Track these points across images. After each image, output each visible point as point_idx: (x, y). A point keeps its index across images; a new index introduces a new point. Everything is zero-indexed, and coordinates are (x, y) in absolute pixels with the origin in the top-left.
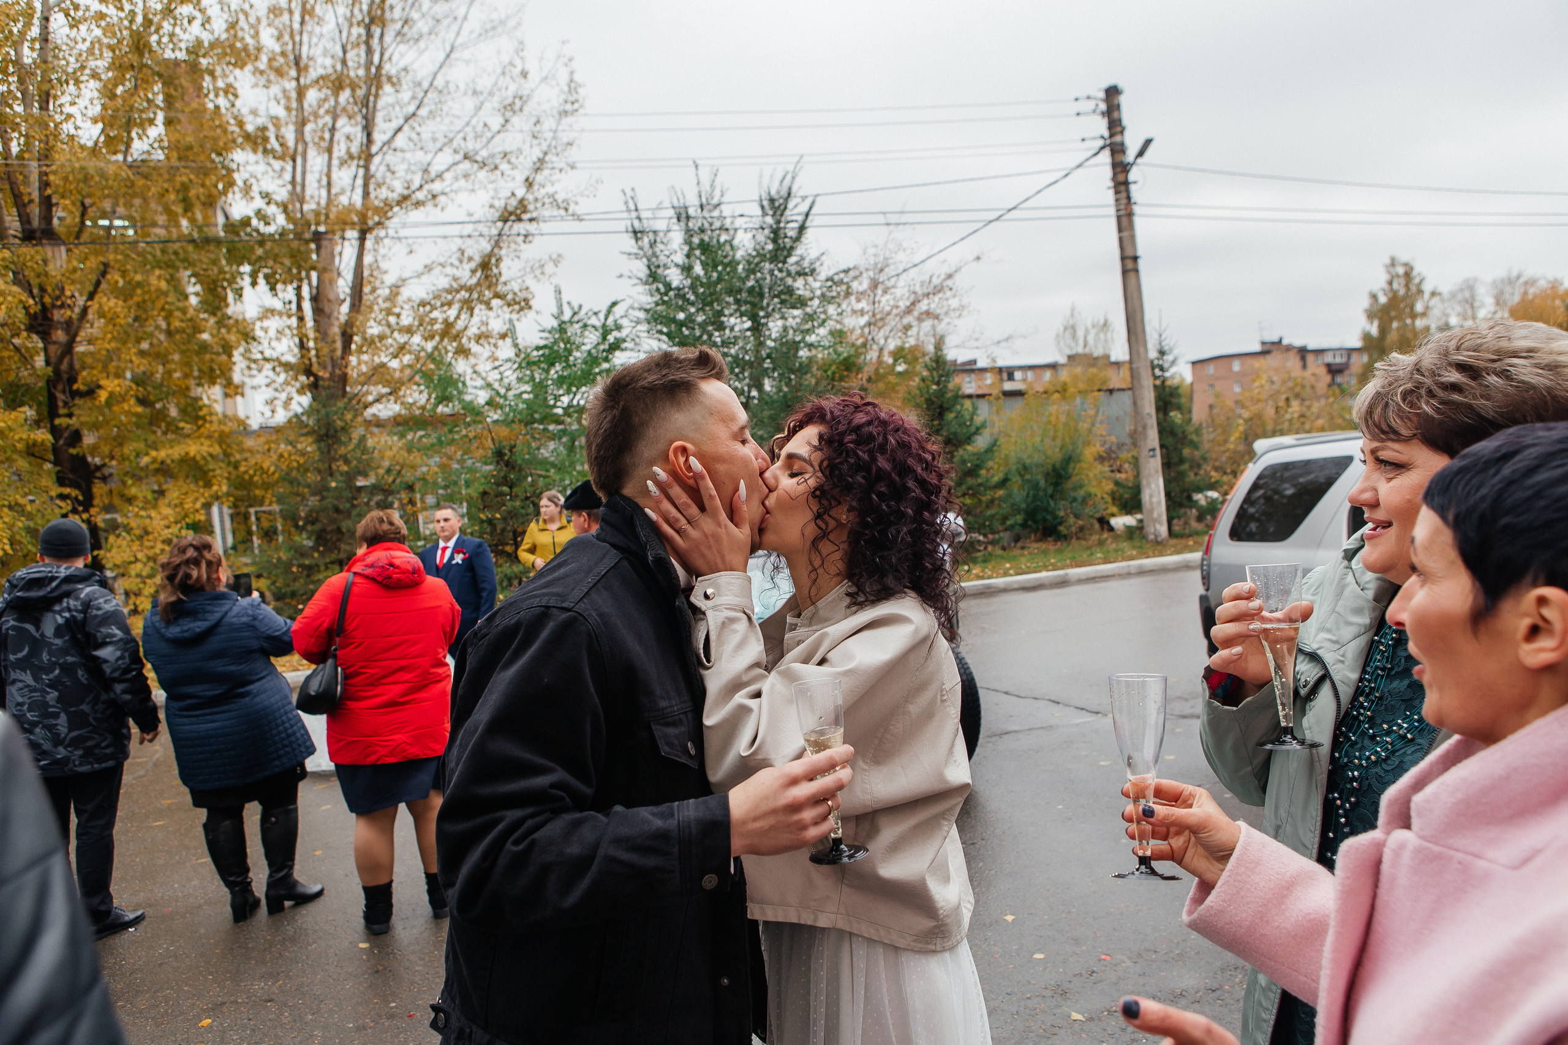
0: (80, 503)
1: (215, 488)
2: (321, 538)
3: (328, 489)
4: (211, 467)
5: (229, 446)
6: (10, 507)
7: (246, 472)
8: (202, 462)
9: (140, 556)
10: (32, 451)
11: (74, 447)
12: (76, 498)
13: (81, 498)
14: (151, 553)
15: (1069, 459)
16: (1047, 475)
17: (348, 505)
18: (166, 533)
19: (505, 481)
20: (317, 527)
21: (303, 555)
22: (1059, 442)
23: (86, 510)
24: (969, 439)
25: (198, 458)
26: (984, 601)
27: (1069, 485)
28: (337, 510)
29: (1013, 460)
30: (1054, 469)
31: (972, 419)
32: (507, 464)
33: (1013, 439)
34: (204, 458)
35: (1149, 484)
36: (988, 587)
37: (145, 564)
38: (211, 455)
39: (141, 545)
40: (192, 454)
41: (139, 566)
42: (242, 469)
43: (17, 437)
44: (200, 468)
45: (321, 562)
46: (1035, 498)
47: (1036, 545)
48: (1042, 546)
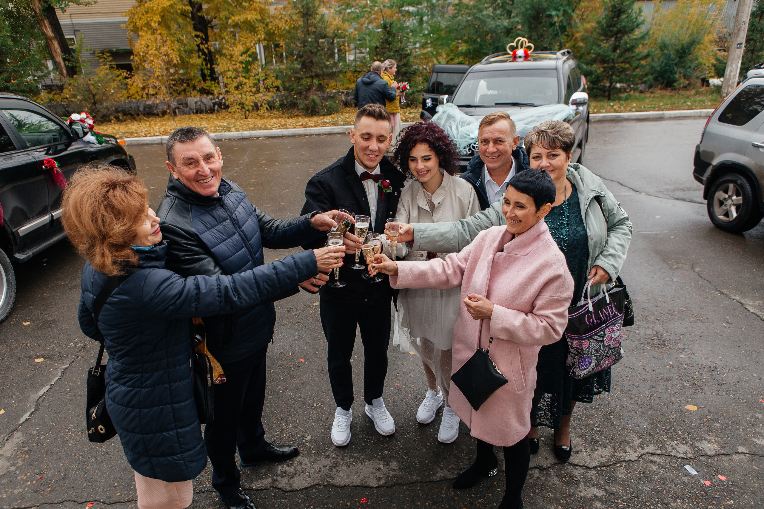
0: (204, 40)
1: (259, 36)
2: (304, 65)
3: (307, 42)
4: (257, 26)
5: (264, 15)
6: (178, 41)
7: (272, 29)
8: (253, 23)
9: (230, 68)
10: (183, 14)
11: (200, 12)
12: (202, 37)
13: (204, 37)
14: (235, 67)
15: (693, 43)
16: (677, 51)
17: (316, 50)
18: (241, 59)
19: (387, 42)
20: (303, 59)
21: (296, 73)
22: (689, 32)
23: (206, 43)
24: (632, 30)
25: (251, 21)
26: (613, 124)
27: (690, 57)
28: (311, 52)
29: (659, 41)
30: (682, 48)
31: (636, 18)
32: (388, 32)
33: (662, 28)
34: (254, 21)
35: (732, 64)
36: (618, 117)
37: (233, 73)
38: (256, 20)
39: (231, 63)
40: (249, 19)
41: (230, 73)
42: (270, 27)
43: (178, 8)
44: (252, 26)
45: (304, 77)
46: (666, 65)
47: (659, 91)
48: (664, 92)
